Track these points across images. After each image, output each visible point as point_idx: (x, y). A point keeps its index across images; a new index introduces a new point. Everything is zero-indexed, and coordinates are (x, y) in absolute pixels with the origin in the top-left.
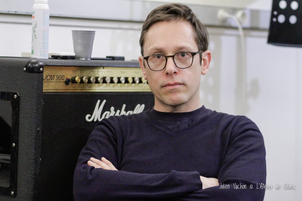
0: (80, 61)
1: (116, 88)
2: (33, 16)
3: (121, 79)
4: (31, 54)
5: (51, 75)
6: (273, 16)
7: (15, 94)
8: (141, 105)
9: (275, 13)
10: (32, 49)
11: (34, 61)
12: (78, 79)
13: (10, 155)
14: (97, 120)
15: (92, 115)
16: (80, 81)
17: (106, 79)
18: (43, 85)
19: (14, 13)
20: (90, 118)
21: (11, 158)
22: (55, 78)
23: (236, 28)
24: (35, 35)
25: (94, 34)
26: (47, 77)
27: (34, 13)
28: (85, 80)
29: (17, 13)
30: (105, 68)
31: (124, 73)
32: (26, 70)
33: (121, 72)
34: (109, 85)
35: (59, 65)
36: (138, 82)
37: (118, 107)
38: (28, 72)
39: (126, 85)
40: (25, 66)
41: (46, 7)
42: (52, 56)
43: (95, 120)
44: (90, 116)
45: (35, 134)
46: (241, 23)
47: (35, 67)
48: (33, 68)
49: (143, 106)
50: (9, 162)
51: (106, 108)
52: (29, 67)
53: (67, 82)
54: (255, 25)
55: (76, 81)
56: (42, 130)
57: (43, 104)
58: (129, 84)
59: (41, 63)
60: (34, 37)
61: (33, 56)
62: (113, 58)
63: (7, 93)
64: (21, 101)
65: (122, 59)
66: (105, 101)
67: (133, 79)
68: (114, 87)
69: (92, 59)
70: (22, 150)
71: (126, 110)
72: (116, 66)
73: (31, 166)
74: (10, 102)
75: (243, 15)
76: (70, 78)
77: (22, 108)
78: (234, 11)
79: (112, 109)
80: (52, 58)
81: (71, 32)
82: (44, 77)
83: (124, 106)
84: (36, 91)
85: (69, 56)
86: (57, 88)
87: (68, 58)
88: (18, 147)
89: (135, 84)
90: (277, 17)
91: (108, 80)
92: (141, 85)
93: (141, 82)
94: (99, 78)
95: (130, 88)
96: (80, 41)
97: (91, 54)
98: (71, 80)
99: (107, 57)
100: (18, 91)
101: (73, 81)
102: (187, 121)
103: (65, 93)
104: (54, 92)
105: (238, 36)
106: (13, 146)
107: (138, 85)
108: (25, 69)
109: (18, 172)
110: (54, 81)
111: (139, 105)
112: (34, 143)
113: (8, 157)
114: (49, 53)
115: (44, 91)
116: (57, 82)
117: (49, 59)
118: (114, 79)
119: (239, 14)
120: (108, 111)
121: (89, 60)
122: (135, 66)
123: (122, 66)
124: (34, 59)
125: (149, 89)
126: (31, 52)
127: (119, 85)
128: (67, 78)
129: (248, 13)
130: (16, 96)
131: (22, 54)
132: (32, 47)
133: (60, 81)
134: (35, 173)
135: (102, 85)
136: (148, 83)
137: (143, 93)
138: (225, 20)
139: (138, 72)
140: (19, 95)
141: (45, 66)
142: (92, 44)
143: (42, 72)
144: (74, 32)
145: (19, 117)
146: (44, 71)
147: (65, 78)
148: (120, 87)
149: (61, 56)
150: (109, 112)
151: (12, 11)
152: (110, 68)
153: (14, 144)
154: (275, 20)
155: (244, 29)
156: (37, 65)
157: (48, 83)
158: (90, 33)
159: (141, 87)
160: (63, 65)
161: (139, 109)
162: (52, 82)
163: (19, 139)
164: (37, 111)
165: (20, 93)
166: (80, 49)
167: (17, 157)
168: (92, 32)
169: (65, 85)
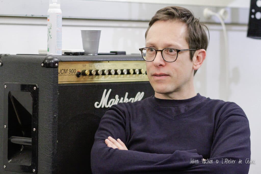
0: (89, 56)
1: (120, 79)
2: (48, 19)
3: (124, 71)
4: (47, 52)
5: (65, 70)
6: (251, 13)
7: (34, 87)
8: (141, 92)
9: (253, 11)
10: (48, 47)
11: (50, 57)
12: (87, 72)
13: (31, 138)
14: (104, 106)
15: (99, 102)
16: (89, 74)
17: (111, 72)
18: (58, 78)
19: (31, 16)
20: (98, 105)
21: (32, 141)
22: (68, 71)
23: (219, 24)
24: (50, 36)
25: (100, 33)
26: (61, 71)
27: (49, 16)
28: (94, 72)
29: (34, 16)
30: (110, 61)
31: (126, 66)
32: (44, 66)
33: (124, 65)
34: (114, 76)
35: (71, 60)
36: (138, 73)
37: (122, 95)
38: (45, 67)
39: (128, 75)
40: (43, 62)
41: (59, 11)
42: (65, 53)
43: (103, 107)
44: (98, 103)
45: (52, 120)
46: (223, 20)
47: (51, 63)
48: (49, 64)
49: (143, 93)
50: (31, 144)
51: (112, 96)
52: (46, 63)
53: (78, 75)
54: (235, 21)
55: (86, 74)
56: (58, 116)
57: (59, 94)
58: (130, 75)
59: (56, 60)
60: (50, 37)
61: (49, 53)
62: (116, 53)
63: (28, 85)
64: (39, 92)
65: (124, 53)
66: (110, 90)
67: (134, 70)
68: (118, 78)
69: (99, 54)
70: (42, 134)
71: (129, 97)
72: (119, 60)
73: (49, 148)
74: (30, 93)
75: (225, 13)
76: (81, 72)
77: (40, 98)
78: (217, 9)
79: (117, 96)
80: (65, 54)
81: (80, 32)
82: (59, 71)
83: (127, 94)
84: (52, 83)
85: (79, 52)
86: (70, 80)
87: (79, 55)
88: (38, 131)
89: (136, 75)
90: (254, 14)
91: (113, 72)
92: (140, 75)
93: (140, 73)
94: (105, 71)
95: (131, 78)
96: (88, 39)
97: (98, 50)
98: (81, 73)
99: (111, 52)
100: (37, 84)
101: (84, 74)
102: (184, 107)
103: (77, 85)
104: (68, 84)
105: (221, 31)
106: (34, 131)
107: (138, 76)
108: (42, 64)
109: (38, 152)
110: (67, 74)
111: (139, 93)
112: (52, 128)
113: (30, 140)
114: (62, 51)
115: (59, 83)
116: (70, 75)
117: (62, 55)
118: (118, 71)
119: (222, 12)
120: (113, 98)
121: (96, 55)
122: (136, 60)
123: (124, 60)
124: (50, 56)
125: (147, 79)
126: (47, 49)
127: (122, 76)
128: (78, 72)
129: (229, 11)
130: (35, 88)
131: (39, 51)
132: (48, 45)
133: (72, 74)
134: (53, 153)
135: (108, 77)
136: (146, 74)
137: (143, 82)
138: (209, 17)
139: (138, 65)
140: (38, 87)
141: (59, 61)
142: (99, 41)
143: (57, 67)
144: (83, 32)
145: (38, 106)
146: (59, 66)
147: (77, 72)
148: (123, 77)
149: (73, 52)
150: (114, 100)
151: (29, 15)
152: (114, 61)
153: (35, 129)
154: (253, 16)
155: (226, 24)
156: (53, 61)
157: (62, 76)
158: (97, 32)
159: (141, 77)
160: (75, 60)
161: (140, 96)
162: (66, 75)
163: (39, 124)
164: (54, 100)
165: (38, 85)
166: (88, 46)
167: (38, 140)
168: (98, 32)
169: (77, 77)
